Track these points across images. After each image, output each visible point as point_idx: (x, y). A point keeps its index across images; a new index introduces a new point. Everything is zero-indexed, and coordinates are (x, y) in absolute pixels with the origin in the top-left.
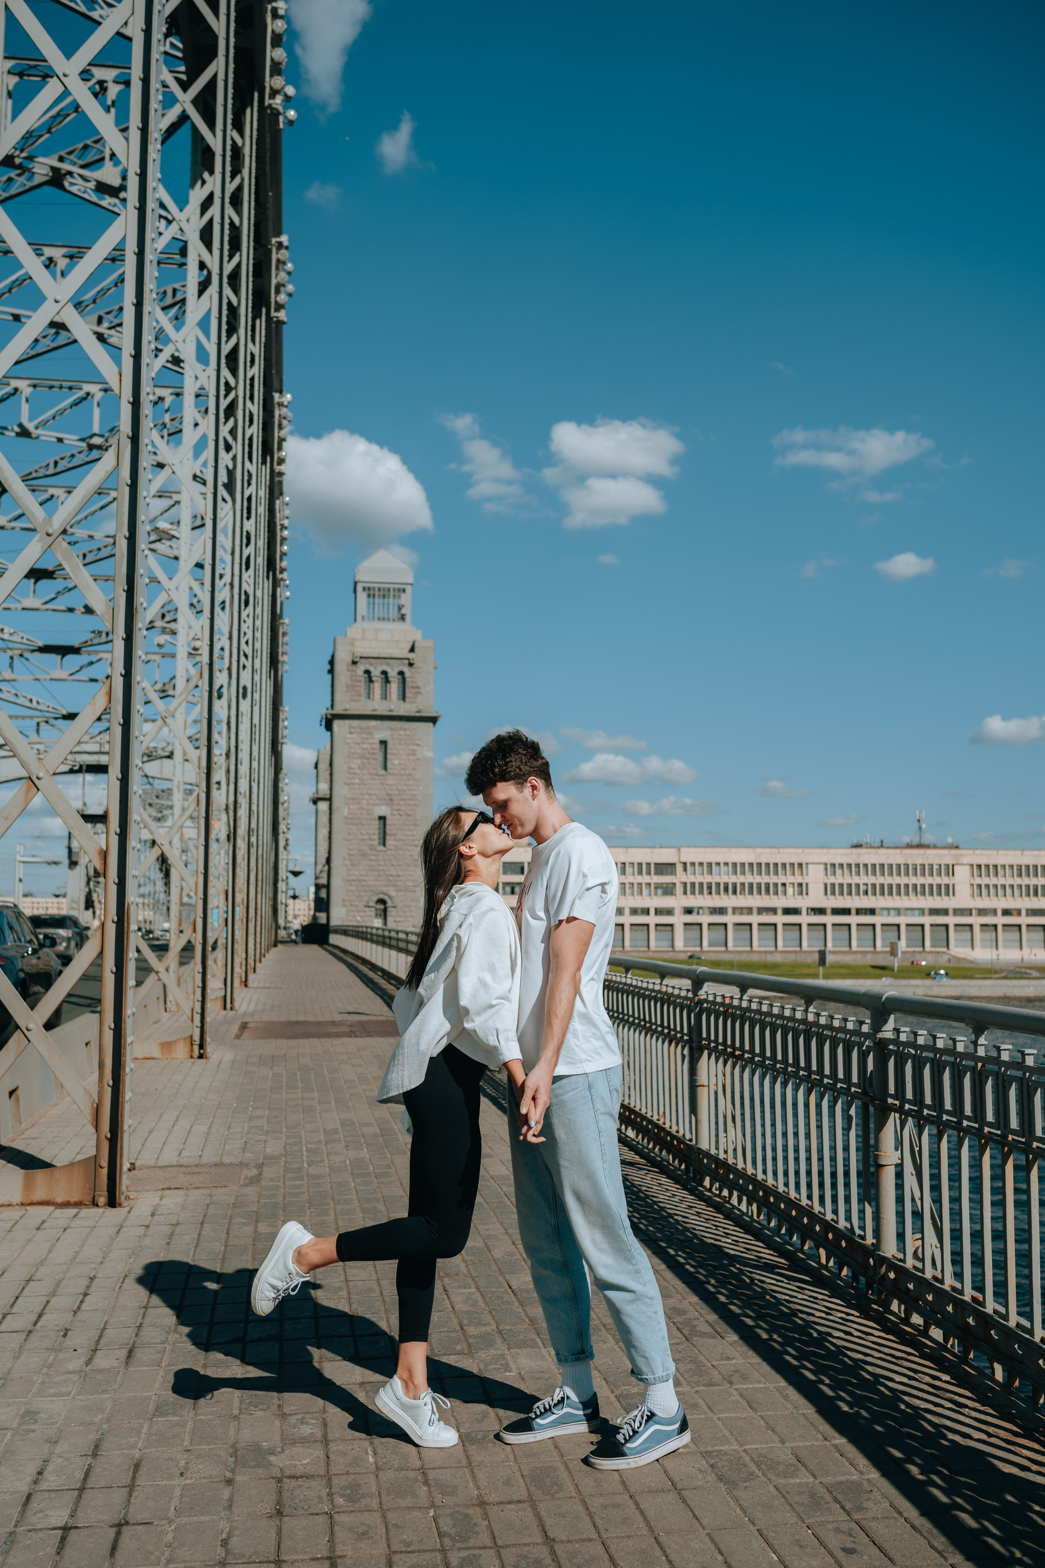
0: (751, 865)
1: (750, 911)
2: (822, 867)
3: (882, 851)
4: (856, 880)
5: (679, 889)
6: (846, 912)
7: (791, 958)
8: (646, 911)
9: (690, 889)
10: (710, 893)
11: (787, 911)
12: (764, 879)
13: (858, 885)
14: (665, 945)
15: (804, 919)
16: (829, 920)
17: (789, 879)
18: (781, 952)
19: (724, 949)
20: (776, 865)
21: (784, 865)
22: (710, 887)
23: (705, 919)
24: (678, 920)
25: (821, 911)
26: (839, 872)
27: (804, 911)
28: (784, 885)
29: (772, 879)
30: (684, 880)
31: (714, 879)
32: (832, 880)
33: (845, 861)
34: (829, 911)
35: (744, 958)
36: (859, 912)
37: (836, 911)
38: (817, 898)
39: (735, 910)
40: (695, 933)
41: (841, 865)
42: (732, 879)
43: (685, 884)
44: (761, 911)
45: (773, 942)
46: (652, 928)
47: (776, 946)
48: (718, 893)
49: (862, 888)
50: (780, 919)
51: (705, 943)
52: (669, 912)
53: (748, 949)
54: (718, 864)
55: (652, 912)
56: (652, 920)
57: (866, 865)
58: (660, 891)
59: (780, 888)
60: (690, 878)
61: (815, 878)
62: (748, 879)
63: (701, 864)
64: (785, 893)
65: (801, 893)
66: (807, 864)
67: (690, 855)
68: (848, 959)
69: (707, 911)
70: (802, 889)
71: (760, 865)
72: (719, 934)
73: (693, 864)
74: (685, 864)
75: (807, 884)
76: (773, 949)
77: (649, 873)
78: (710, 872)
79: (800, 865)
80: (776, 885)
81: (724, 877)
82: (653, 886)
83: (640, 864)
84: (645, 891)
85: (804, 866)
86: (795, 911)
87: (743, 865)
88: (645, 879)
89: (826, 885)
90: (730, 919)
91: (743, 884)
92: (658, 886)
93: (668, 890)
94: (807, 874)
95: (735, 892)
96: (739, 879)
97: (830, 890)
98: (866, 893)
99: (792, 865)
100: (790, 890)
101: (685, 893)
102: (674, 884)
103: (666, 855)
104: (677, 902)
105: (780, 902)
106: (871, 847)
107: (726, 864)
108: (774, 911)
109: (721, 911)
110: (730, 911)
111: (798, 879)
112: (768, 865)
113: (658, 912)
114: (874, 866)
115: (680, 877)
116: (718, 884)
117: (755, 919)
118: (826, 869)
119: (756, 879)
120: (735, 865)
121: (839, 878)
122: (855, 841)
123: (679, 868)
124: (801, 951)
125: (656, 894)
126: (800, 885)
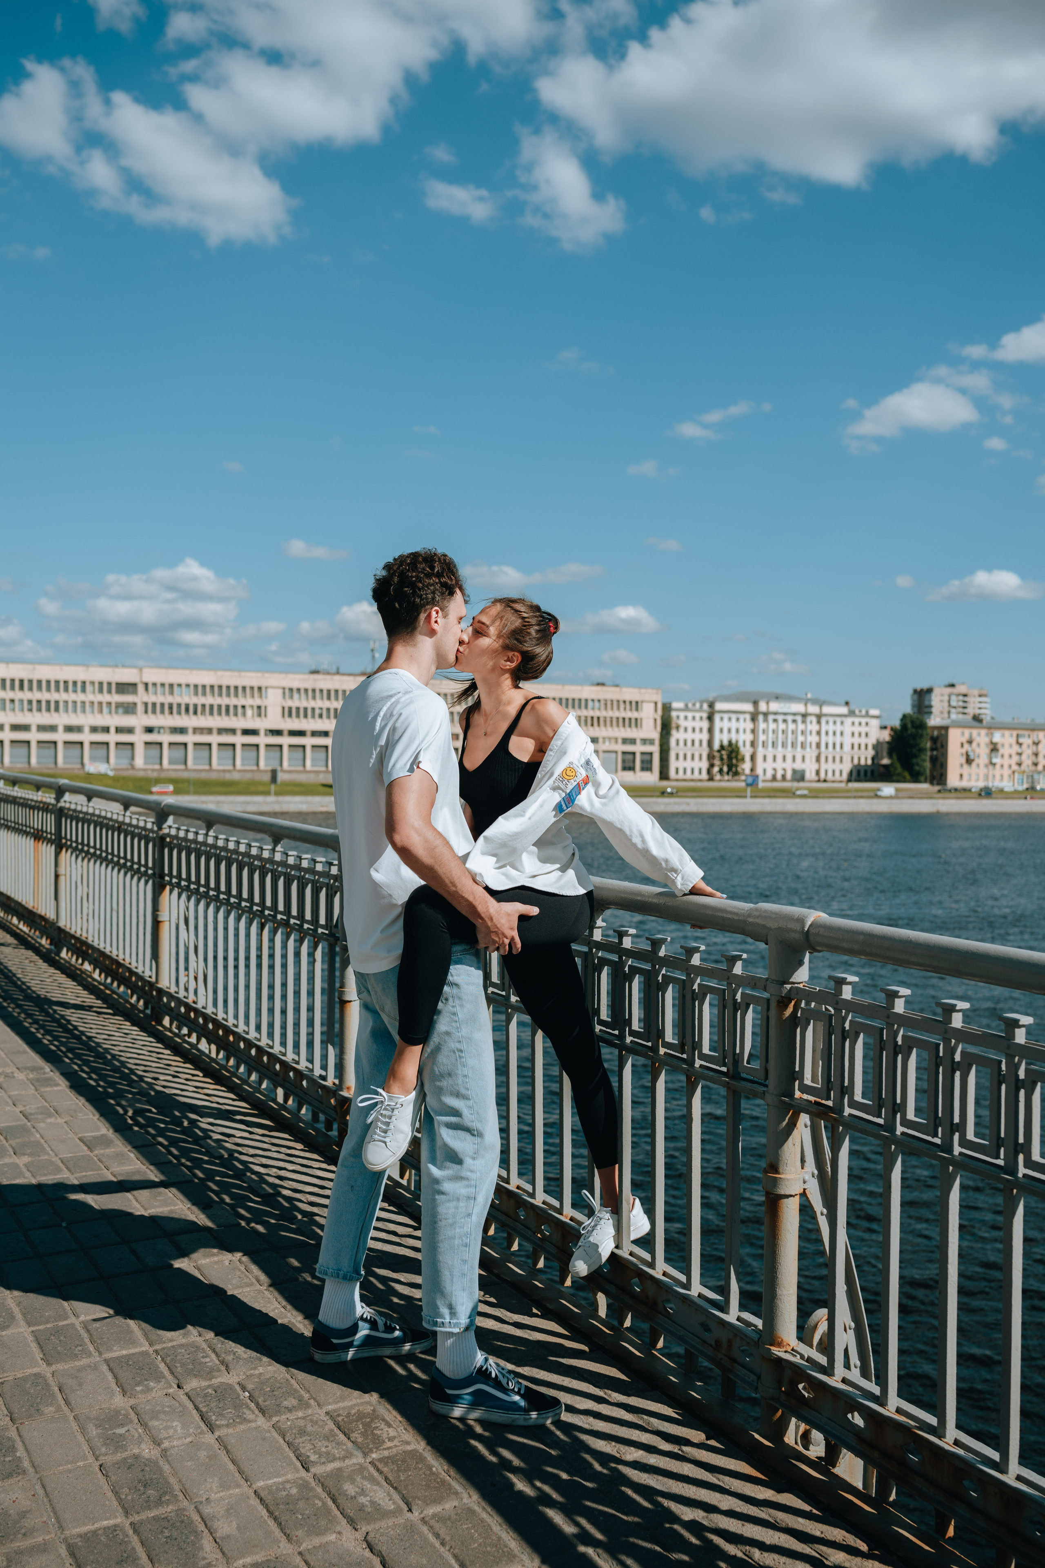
0: (212, 687)
1: (210, 731)
2: (280, 691)
3: (337, 678)
4: (311, 704)
5: (140, 708)
6: (301, 733)
7: (249, 776)
8: (106, 730)
9: (151, 708)
10: (171, 713)
11: (246, 732)
12: (224, 701)
13: (313, 709)
14: (124, 763)
15: (262, 740)
16: (286, 741)
17: (249, 701)
18: (240, 771)
19: (182, 767)
20: (236, 688)
21: (244, 688)
22: (171, 707)
23: (166, 738)
24: (139, 738)
25: (278, 733)
26: (296, 695)
27: (262, 733)
28: (243, 707)
29: (233, 701)
30: (146, 699)
31: (176, 699)
32: (289, 703)
33: (302, 686)
34: (286, 733)
35: (203, 776)
36: (314, 734)
37: (293, 733)
38: (274, 720)
39: (196, 730)
40: (155, 751)
41: (299, 690)
42: (192, 700)
43: (146, 704)
44: (221, 731)
45: (231, 762)
46: (112, 747)
47: (234, 765)
48: (179, 713)
49: (317, 712)
50: (239, 740)
51: (165, 762)
52: (130, 730)
53: (207, 767)
54: (180, 685)
55: (113, 730)
56: (112, 738)
57: (321, 691)
58: (121, 710)
59: (240, 710)
60: (151, 698)
61: (274, 701)
62: (209, 700)
63: (163, 685)
64: (244, 714)
65: (259, 715)
66: (266, 688)
67: (152, 675)
68: (302, 778)
69: (168, 731)
70: (260, 711)
71: (220, 687)
72: (179, 753)
73: (154, 684)
74: (146, 685)
75: (266, 707)
76: (231, 768)
77: (109, 692)
78: (172, 693)
79: (260, 688)
80: (236, 707)
81: (187, 698)
82: (113, 706)
83: (101, 684)
84: (105, 709)
85: (263, 690)
86: (254, 732)
87: (204, 687)
88: (106, 698)
89: (283, 708)
90: (190, 739)
91: (203, 706)
92: (119, 705)
93: (129, 709)
94: (266, 697)
95: (195, 713)
96: (200, 700)
97: (288, 712)
98: (321, 716)
99: (252, 688)
100: (249, 712)
101: (146, 712)
102: (135, 704)
103: (127, 675)
104: (138, 721)
105: (239, 723)
106: (328, 673)
107: (188, 686)
108: (233, 731)
109: (182, 731)
110: (190, 731)
111: (257, 702)
112: (228, 687)
113: (119, 730)
114: (329, 691)
115: (141, 697)
116: (179, 705)
117: (214, 739)
118: (284, 693)
119: (216, 701)
120: (196, 686)
121: (297, 702)
122: (313, 668)
123: (141, 688)
124: (258, 770)
125: (116, 712)
126: (259, 707)
